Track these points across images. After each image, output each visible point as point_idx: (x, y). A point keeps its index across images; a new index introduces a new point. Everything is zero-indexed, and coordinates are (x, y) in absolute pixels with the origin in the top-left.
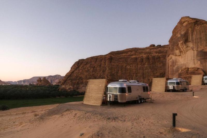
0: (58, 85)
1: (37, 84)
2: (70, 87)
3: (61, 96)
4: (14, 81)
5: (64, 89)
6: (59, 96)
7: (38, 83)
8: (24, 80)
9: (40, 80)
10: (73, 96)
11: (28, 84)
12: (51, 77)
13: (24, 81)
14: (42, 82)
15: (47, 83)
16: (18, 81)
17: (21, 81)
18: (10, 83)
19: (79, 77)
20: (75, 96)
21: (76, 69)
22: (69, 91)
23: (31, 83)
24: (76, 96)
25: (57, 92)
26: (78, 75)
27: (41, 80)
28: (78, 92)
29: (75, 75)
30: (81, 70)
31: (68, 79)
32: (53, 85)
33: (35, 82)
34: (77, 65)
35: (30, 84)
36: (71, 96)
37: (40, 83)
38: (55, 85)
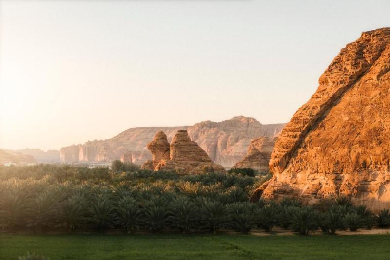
0: (250, 172)
1: (150, 164)
2: (316, 182)
3: (274, 228)
4: (46, 151)
5: (284, 192)
6: (265, 226)
7: (153, 158)
8: (89, 143)
9: (160, 142)
10: (338, 232)
11: (109, 165)
12: (213, 131)
13: (91, 148)
14: (171, 152)
15: (194, 159)
16: (64, 149)
17: (76, 148)
18: (31, 158)
19: (363, 132)
20: (348, 233)
21: (350, 86)
22: (314, 201)
23: (122, 160)
24: (352, 230)
25: (250, 205)
26: (358, 118)
27: (168, 145)
28: (363, 212)
29: (346, 118)
30: (377, 92)
31: (307, 139)
32: (223, 169)
33: (137, 154)
34: (356, 65)
35: (118, 166)
36: (325, 229)
37: (163, 161)
38: (236, 170)
